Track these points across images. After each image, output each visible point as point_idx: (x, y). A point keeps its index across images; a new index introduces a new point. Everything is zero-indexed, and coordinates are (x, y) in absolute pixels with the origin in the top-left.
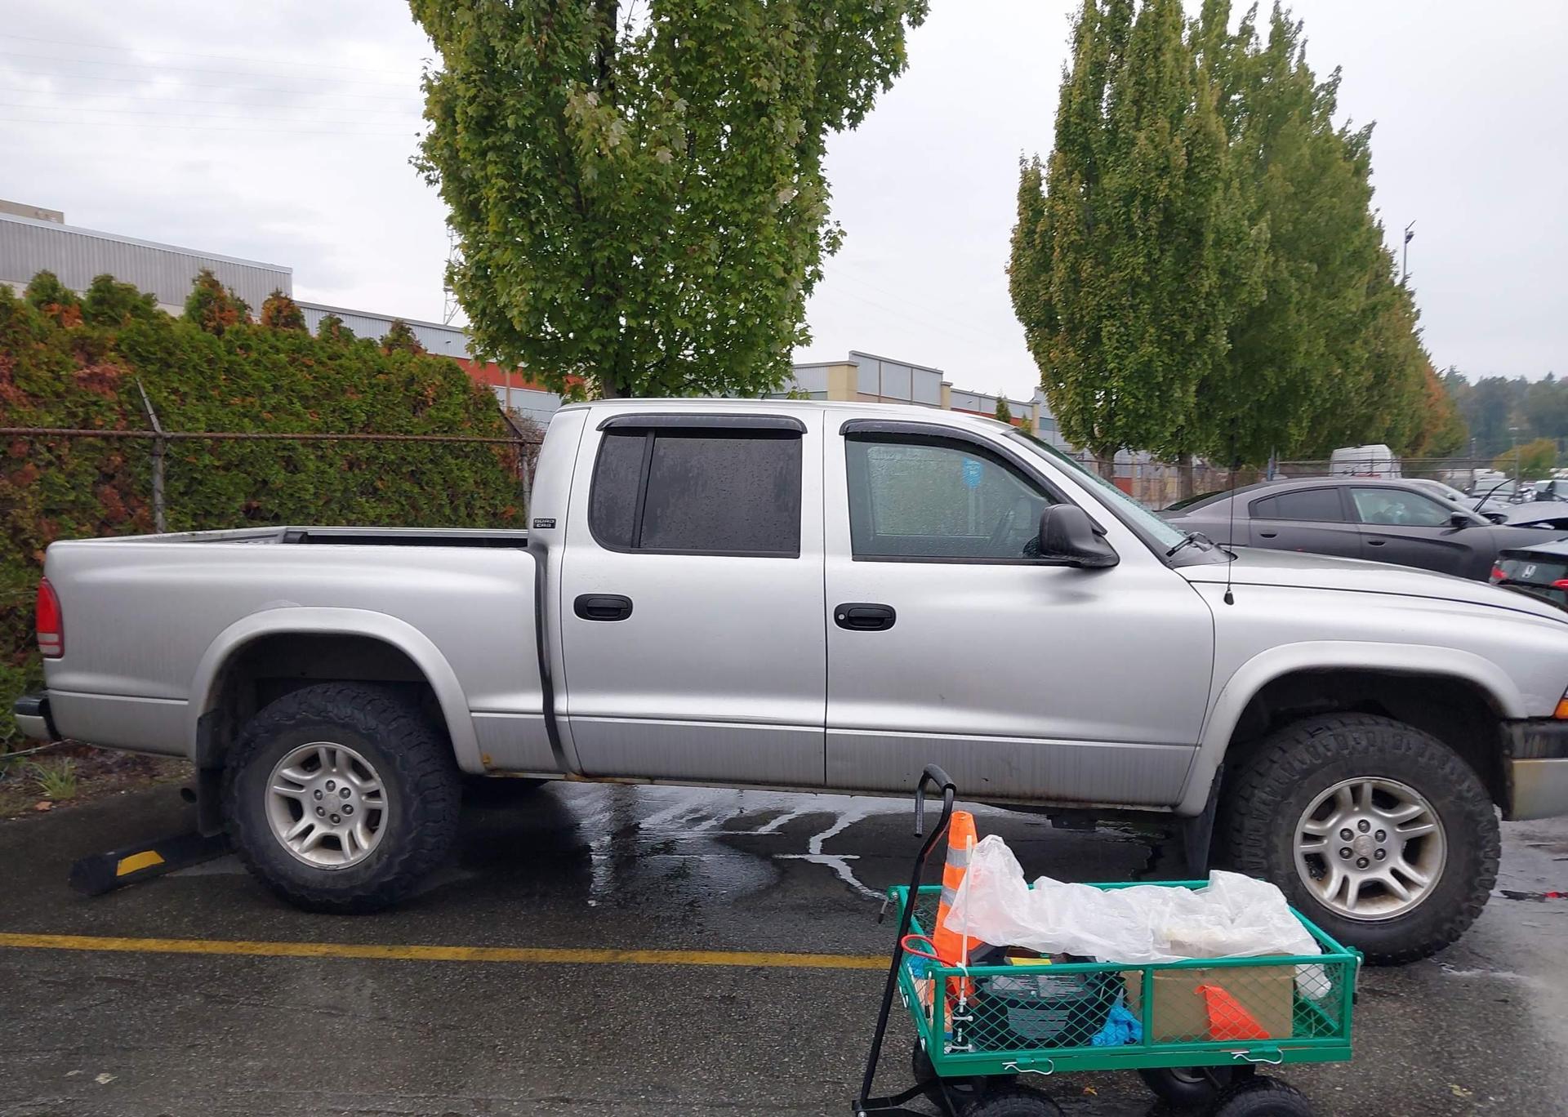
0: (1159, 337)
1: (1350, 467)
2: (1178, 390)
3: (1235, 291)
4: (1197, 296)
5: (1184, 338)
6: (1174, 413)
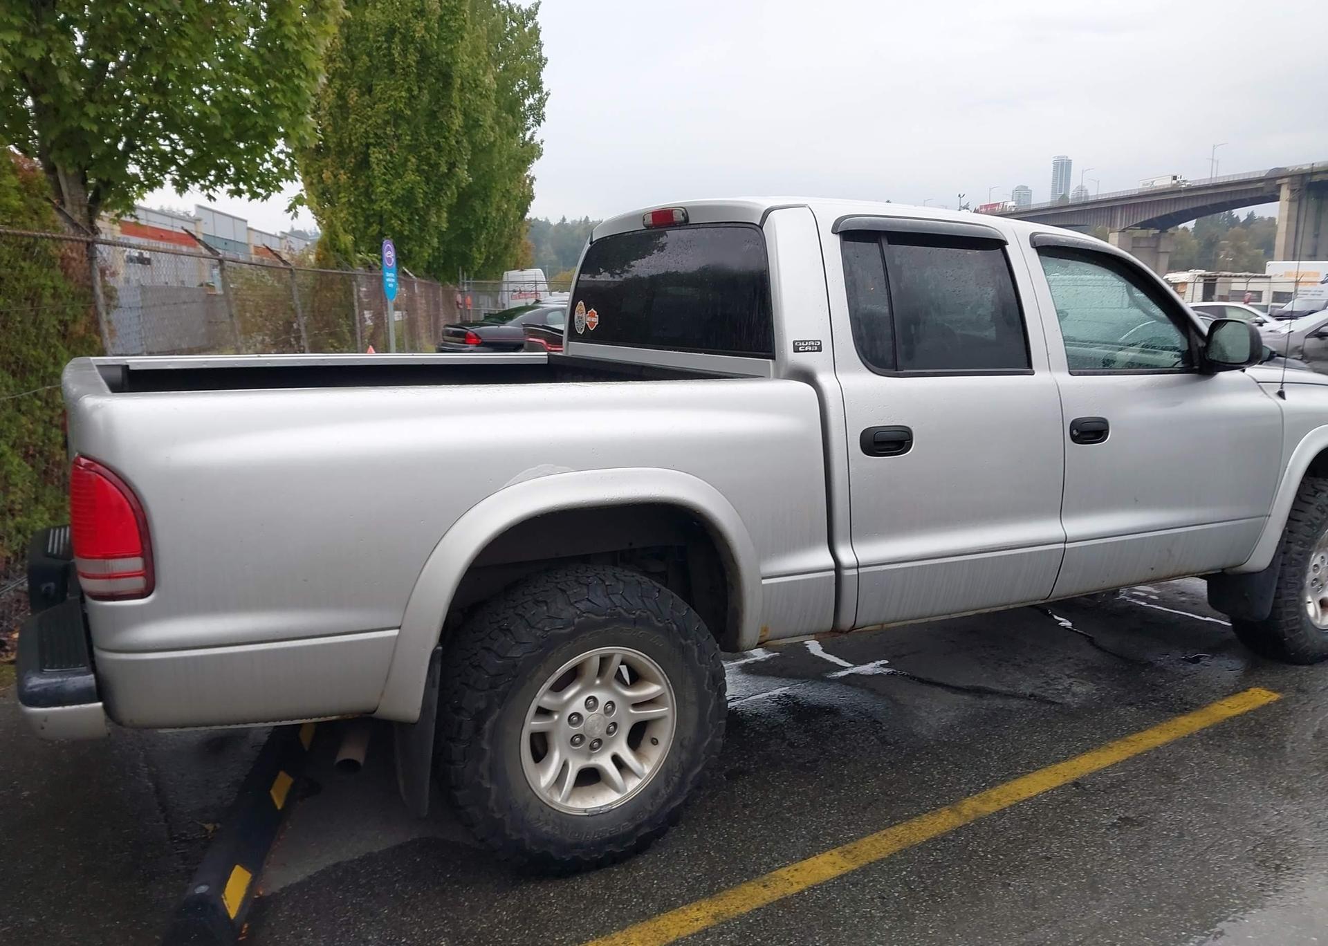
0: (418, 166)
1: (518, 287)
2: (435, 216)
3: (473, 132)
4: (449, 132)
5: (438, 170)
6: (431, 235)
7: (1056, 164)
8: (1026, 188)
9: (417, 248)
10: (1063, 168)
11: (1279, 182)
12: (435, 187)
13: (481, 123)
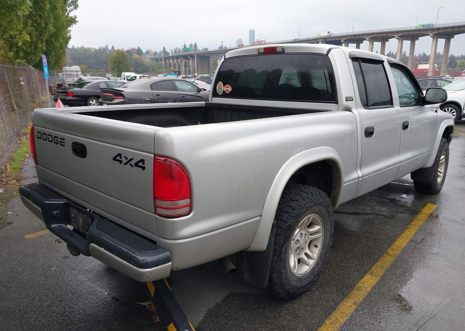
0: (32, 24)
1: (69, 73)
3: (54, 11)
4: (45, 10)
5: (41, 26)
6: (39, 52)
7: (250, 31)
8: (241, 40)
9: (34, 58)
10: (252, 33)
11: (318, 40)
12: (40, 33)
13: (57, 7)
